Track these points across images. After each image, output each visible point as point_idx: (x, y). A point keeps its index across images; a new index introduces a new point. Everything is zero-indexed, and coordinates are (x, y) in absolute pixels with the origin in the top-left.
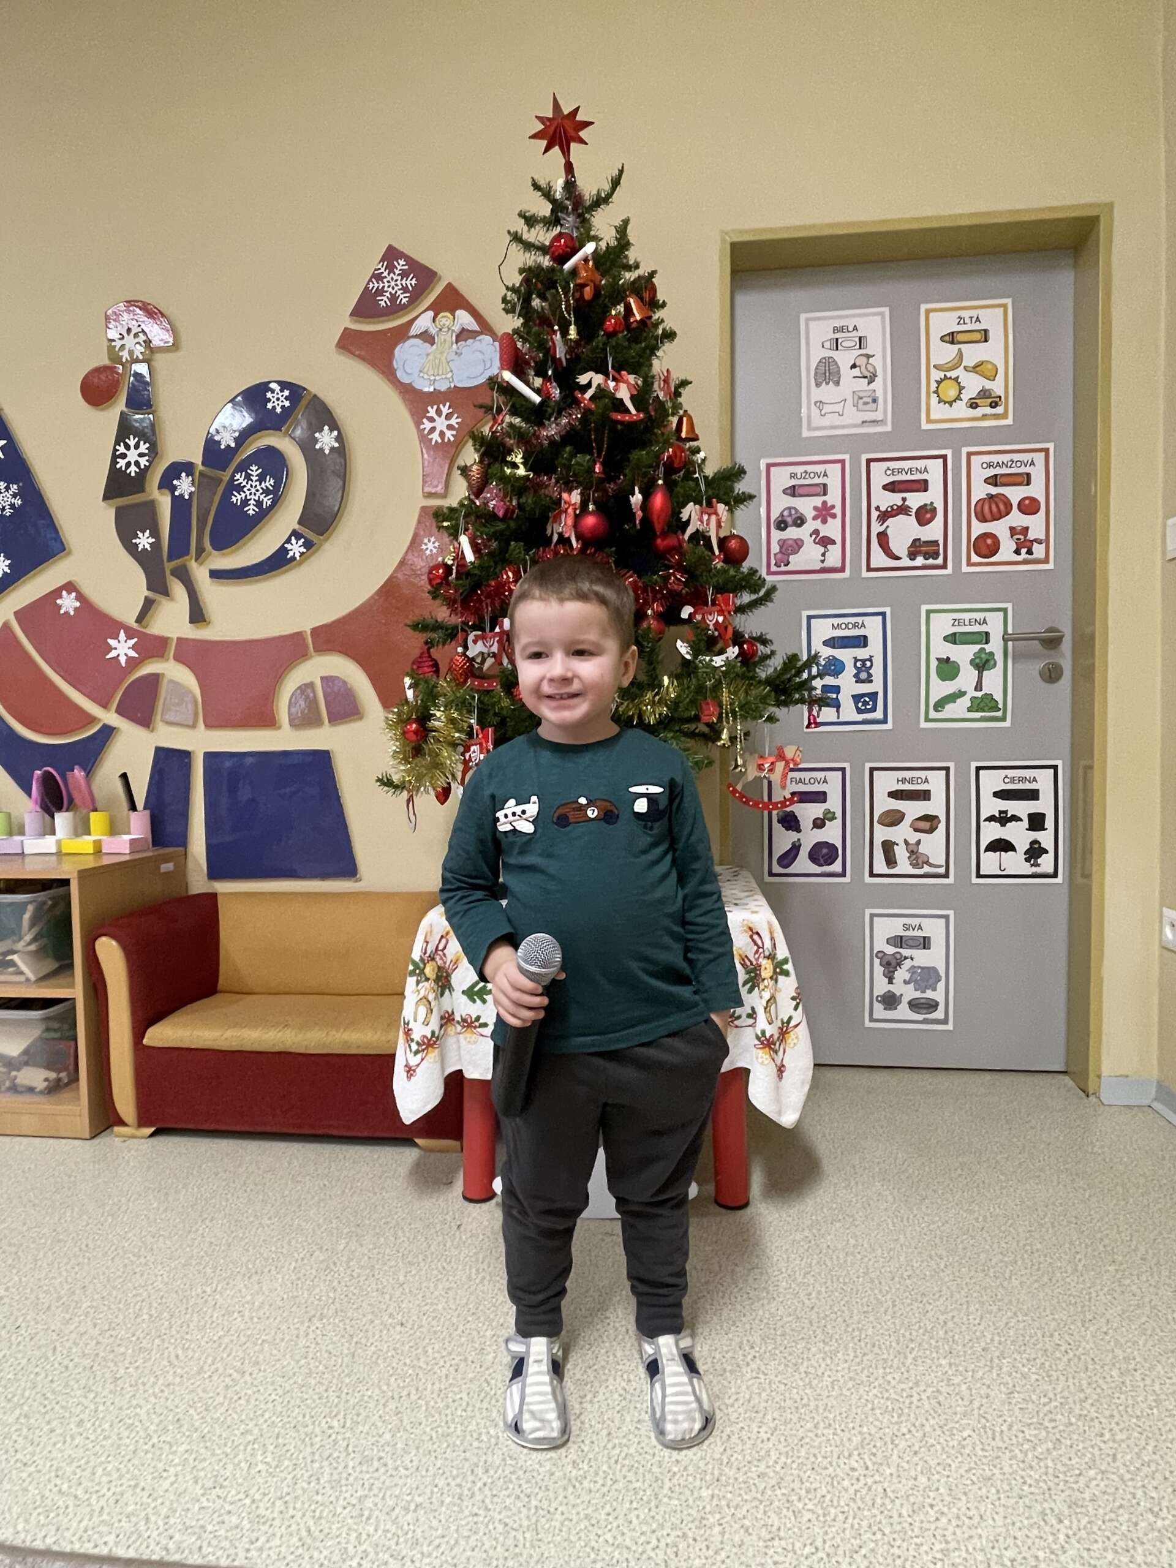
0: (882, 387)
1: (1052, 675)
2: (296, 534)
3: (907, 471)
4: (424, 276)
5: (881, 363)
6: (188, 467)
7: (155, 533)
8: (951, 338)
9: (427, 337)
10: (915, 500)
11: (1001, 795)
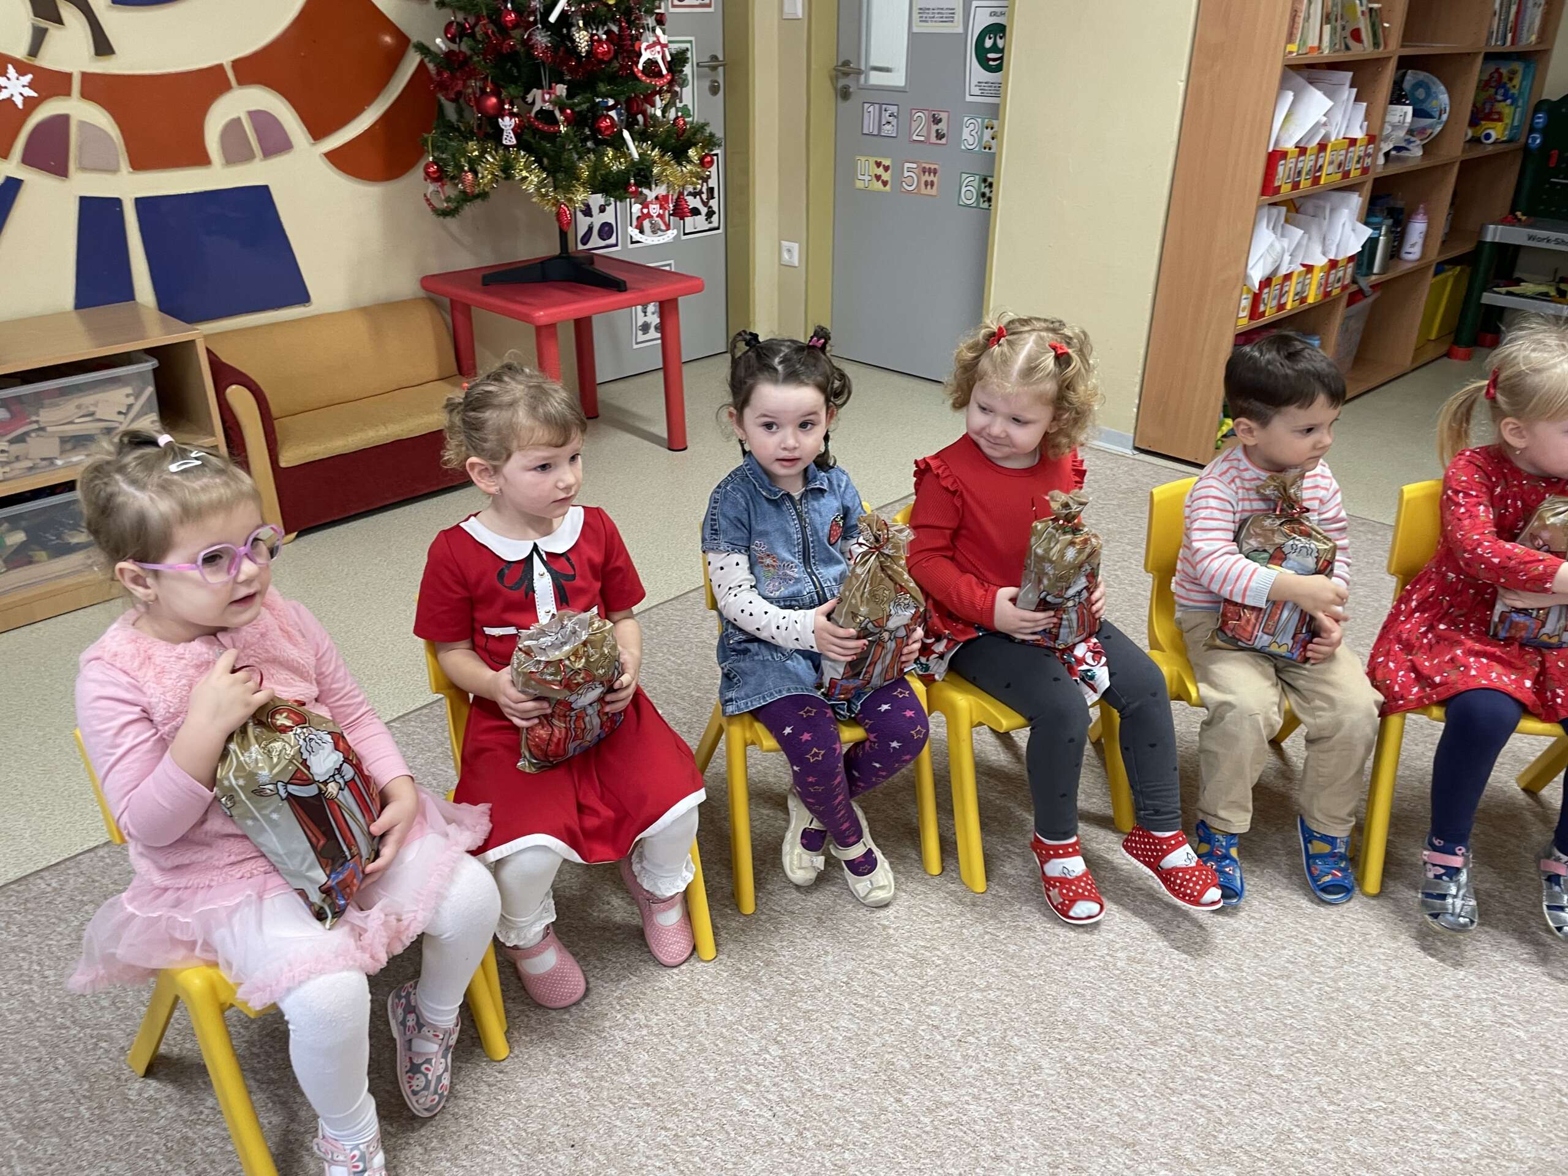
1: (714, 90)
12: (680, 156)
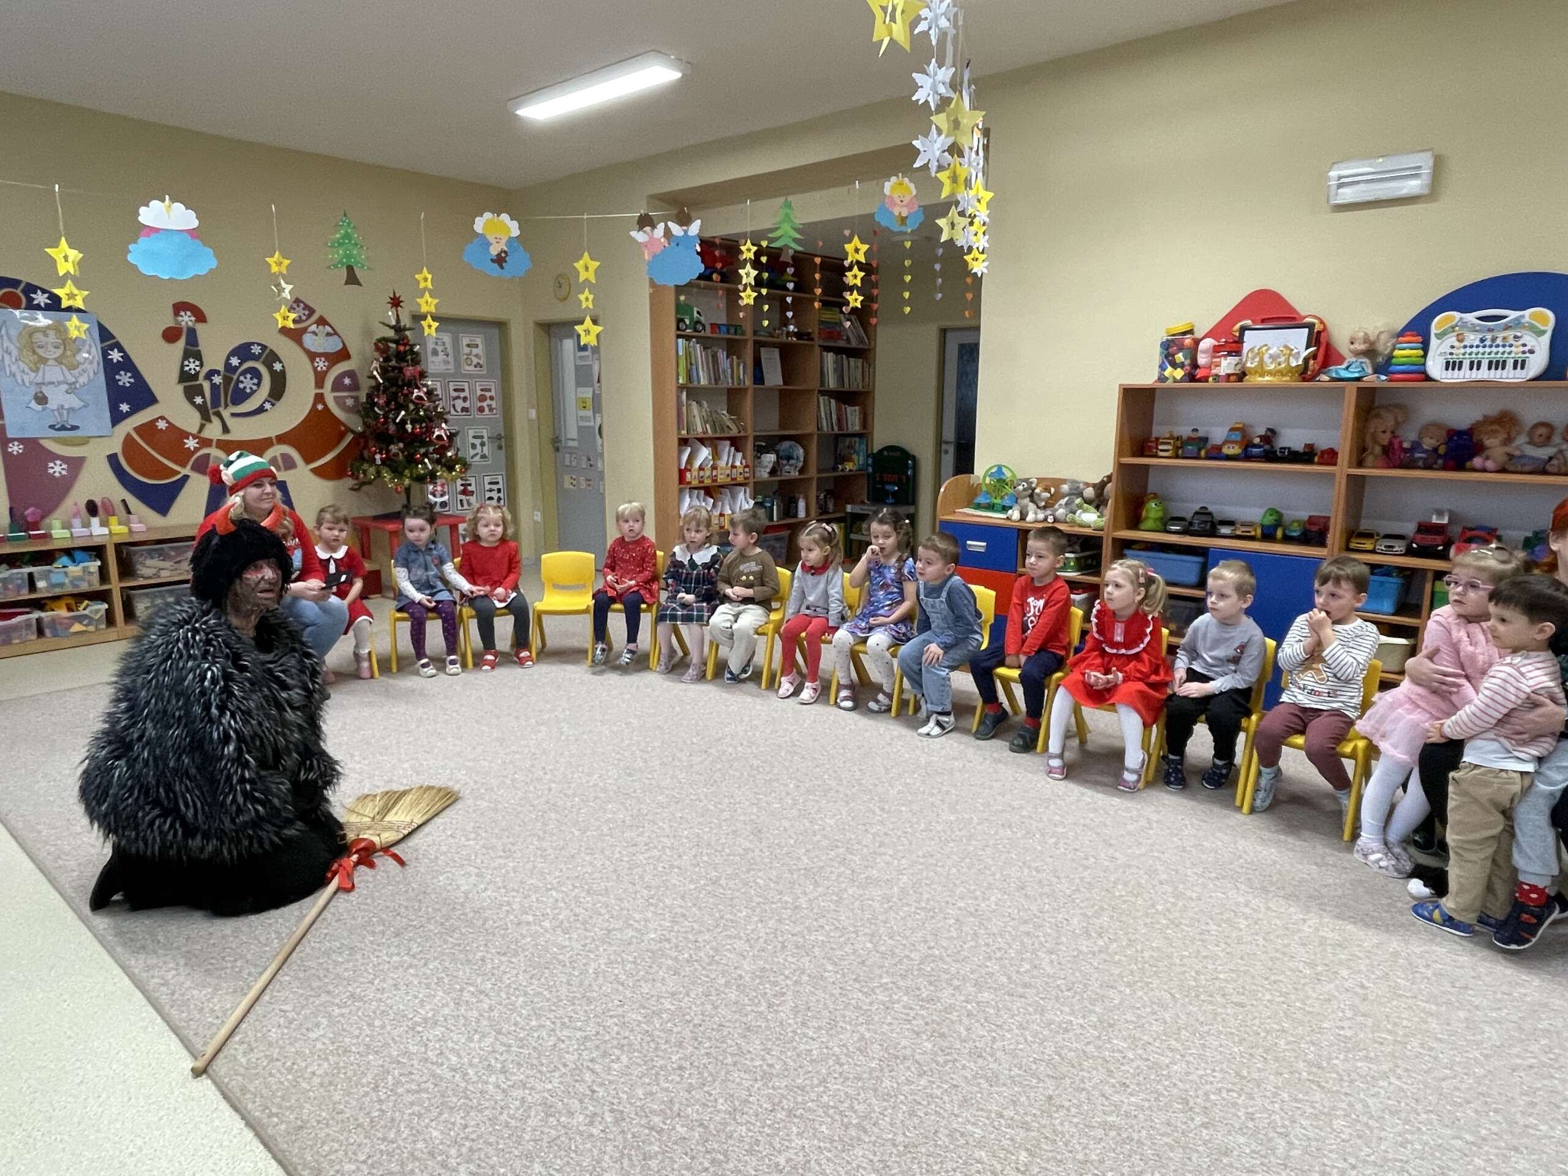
0: (451, 359)
1: (500, 448)
2: (266, 400)
3: (459, 385)
4: (312, 311)
5: (450, 350)
6: (218, 372)
7: (203, 397)
8: (468, 346)
9: (314, 333)
10: (462, 395)
11: (490, 483)
12: (451, 469)
